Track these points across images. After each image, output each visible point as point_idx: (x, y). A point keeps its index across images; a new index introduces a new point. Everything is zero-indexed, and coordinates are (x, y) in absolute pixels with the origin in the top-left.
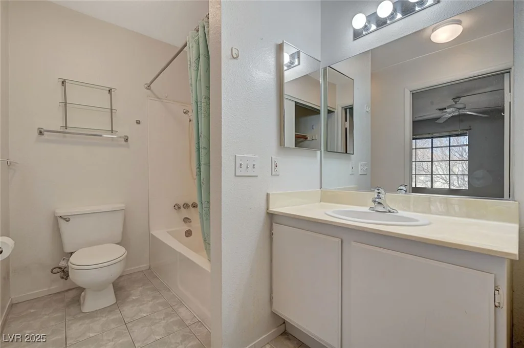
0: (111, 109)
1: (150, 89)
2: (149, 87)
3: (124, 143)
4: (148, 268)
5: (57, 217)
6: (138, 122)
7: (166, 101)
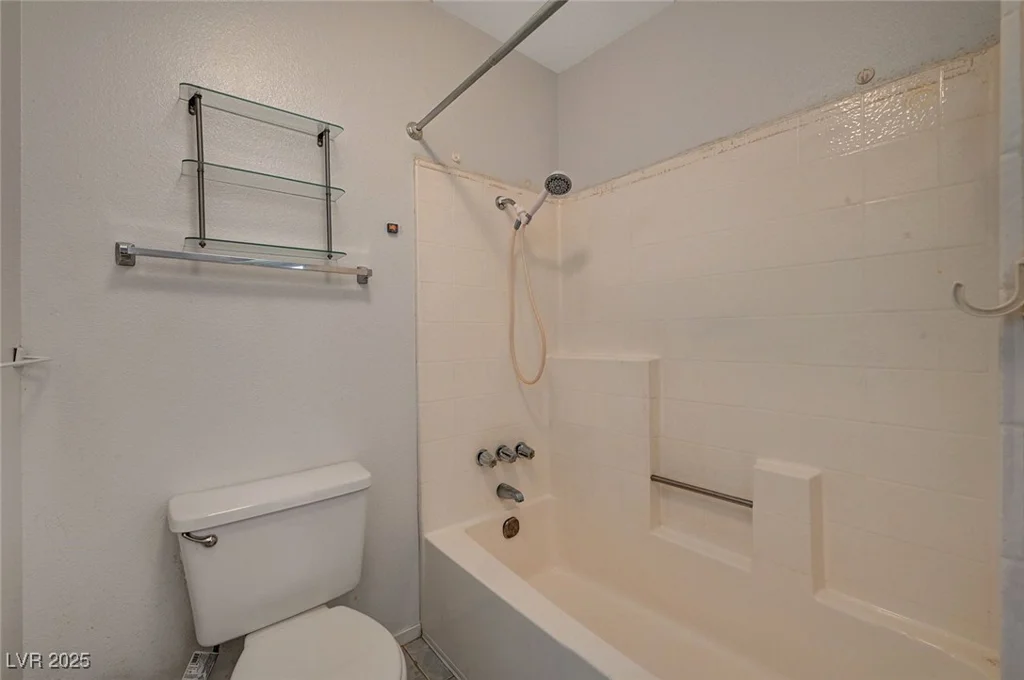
0: (328, 187)
1: (419, 138)
2: (416, 134)
3: (356, 287)
4: (417, 634)
5: (176, 535)
6: (393, 227)
7: (459, 173)
